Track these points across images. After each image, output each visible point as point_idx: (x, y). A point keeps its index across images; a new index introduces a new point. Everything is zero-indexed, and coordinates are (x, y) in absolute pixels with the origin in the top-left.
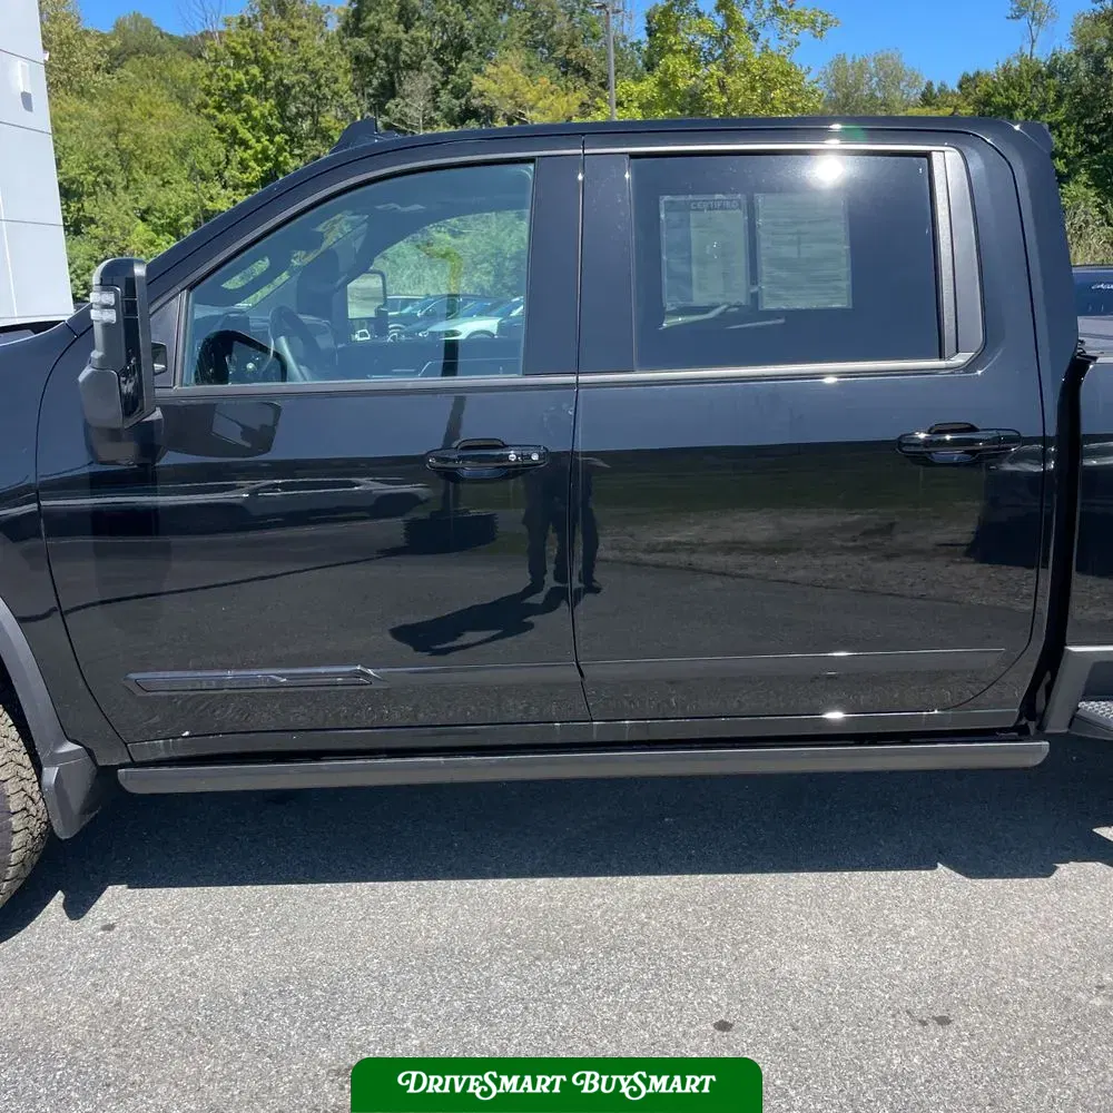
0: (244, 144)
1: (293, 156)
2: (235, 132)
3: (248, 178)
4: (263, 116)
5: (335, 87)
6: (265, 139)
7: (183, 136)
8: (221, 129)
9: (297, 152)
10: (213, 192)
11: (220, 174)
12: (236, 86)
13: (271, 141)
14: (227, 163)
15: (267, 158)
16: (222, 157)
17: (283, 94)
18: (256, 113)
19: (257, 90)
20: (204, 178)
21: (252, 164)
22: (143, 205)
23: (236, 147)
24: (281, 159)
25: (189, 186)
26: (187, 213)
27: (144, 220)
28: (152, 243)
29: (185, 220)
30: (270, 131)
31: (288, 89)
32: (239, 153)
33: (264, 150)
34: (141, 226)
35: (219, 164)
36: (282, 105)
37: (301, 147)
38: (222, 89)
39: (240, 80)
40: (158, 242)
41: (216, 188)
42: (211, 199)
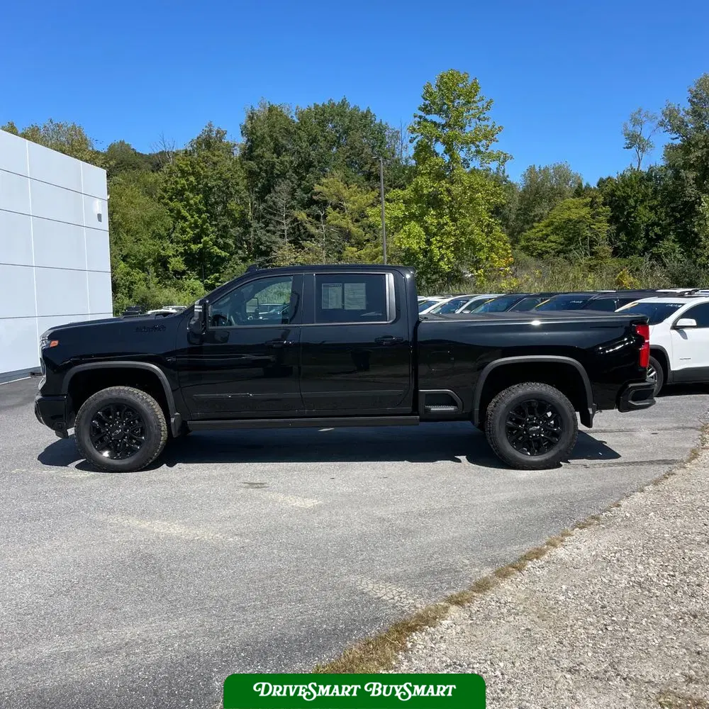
0: (185, 219)
1: (212, 226)
2: (179, 212)
3: (186, 237)
4: (196, 204)
5: (237, 188)
6: (196, 216)
7: (150, 214)
8: (171, 211)
9: (214, 223)
10: (165, 245)
11: (169, 235)
12: (181, 187)
13: (199, 217)
14: (174, 230)
15: (197, 226)
16: (171, 226)
17: (208, 191)
18: (192, 202)
19: (193, 189)
20: (161, 237)
21: (188, 230)
22: (125, 252)
23: (179, 220)
24: (204, 227)
25: (151, 242)
26: (149, 257)
27: (124, 260)
28: (128, 274)
29: (148, 261)
30: (199, 212)
31: (211, 189)
32: (181, 224)
33: (196, 222)
34: (122, 265)
35: (169, 229)
36: (206, 198)
37: (216, 220)
38: (173, 188)
39: (183, 184)
40: (132, 273)
41: (167, 244)
42: (164, 249)
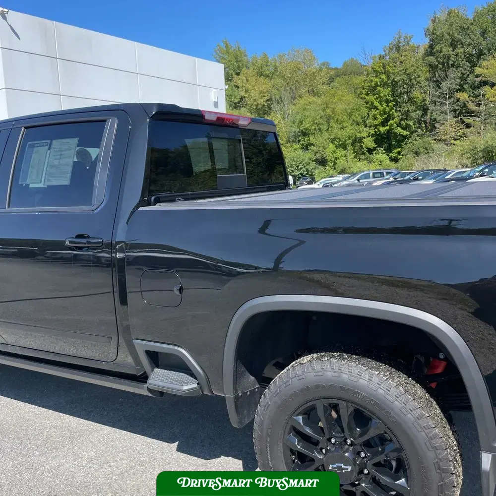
0: (376, 108)
1: (396, 111)
2: (372, 103)
3: (376, 122)
4: (385, 96)
5: (418, 80)
6: (385, 105)
7: (351, 107)
8: (367, 103)
9: (398, 109)
10: (361, 129)
11: (364, 122)
12: (375, 84)
13: (388, 106)
14: (368, 117)
15: (385, 113)
16: (366, 114)
17: (395, 84)
18: (382, 95)
19: (384, 85)
20: (358, 124)
21: (378, 116)
22: (332, 137)
23: (372, 110)
24: (391, 113)
25: (351, 128)
26: (349, 139)
27: (332, 143)
28: (334, 152)
29: (348, 142)
30: (387, 102)
31: (397, 82)
32: (374, 112)
33: (384, 110)
34: (331, 146)
35: (365, 117)
36: (393, 91)
37: (400, 107)
38: (369, 86)
39: (376, 81)
40: (337, 151)
41: (362, 128)
42: (360, 132)
